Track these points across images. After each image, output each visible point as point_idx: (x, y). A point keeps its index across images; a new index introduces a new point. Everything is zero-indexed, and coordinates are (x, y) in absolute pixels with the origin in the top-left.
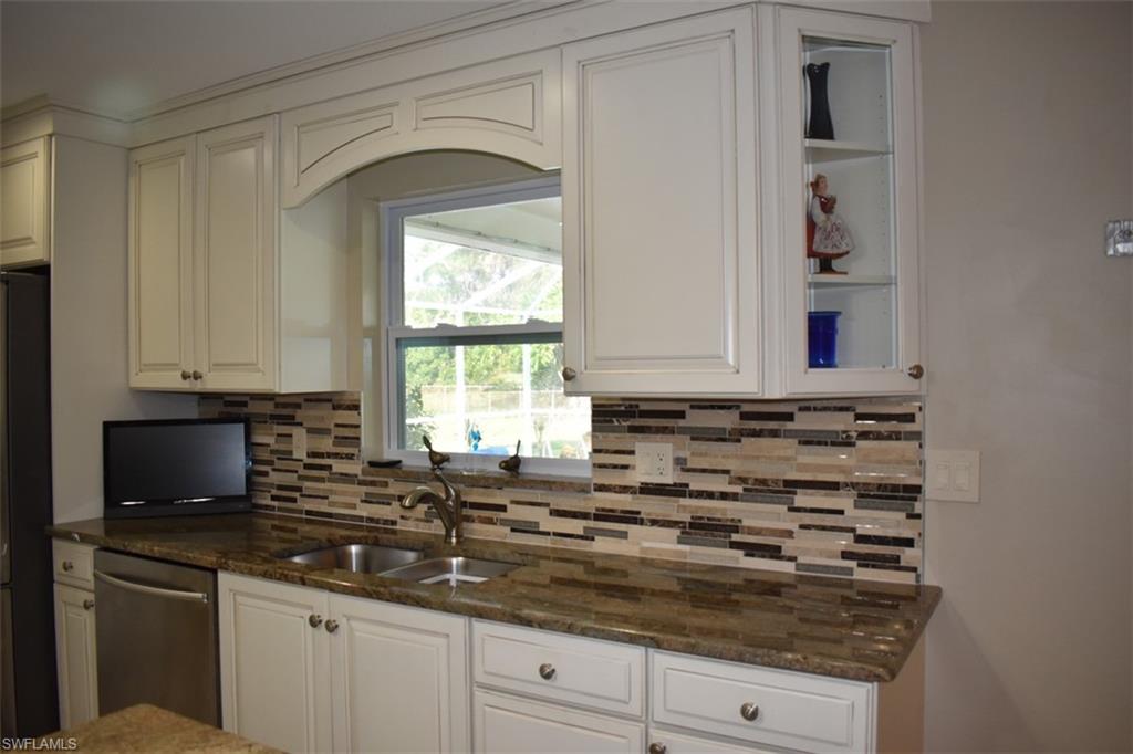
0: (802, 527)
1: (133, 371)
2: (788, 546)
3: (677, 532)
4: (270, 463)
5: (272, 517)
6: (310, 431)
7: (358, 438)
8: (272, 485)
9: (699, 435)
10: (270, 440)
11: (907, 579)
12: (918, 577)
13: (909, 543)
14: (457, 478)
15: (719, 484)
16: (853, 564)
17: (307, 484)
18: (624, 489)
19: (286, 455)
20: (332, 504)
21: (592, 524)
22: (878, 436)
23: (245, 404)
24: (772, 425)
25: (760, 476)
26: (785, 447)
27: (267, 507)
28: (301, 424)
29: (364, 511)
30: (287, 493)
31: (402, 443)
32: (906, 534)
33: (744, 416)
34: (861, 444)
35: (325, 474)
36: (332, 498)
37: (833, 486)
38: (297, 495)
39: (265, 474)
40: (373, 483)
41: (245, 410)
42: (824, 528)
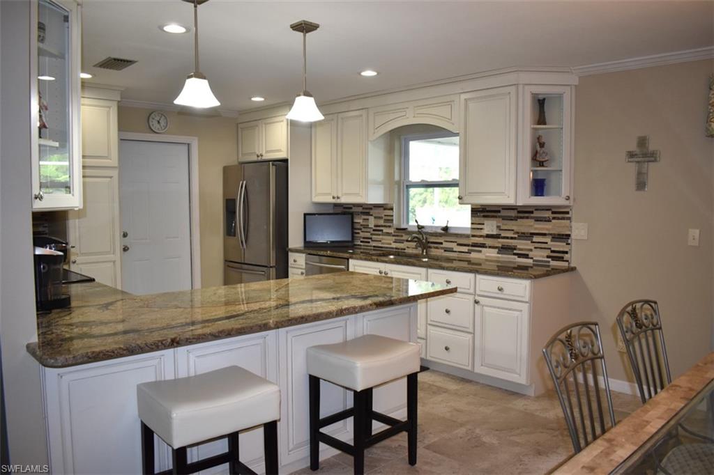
0: (535, 248)
1: (313, 195)
2: (531, 254)
3: (497, 250)
4: (361, 229)
5: (360, 249)
6: (375, 218)
7: (392, 220)
8: (361, 237)
9: (504, 218)
10: (361, 221)
11: (566, 264)
12: (569, 264)
13: (567, 253)
14: (427, 233)
15: (510, 234)
16: (550, 259)
17: (374, 237)
18: (481, 236)
19: (367, 226)
20: (382, 243)
21: (470, 248)
22: (558, 219)
23: (351, 208)
24: (526, 215)
25: (523, 231)
26: (531, 222)
27: (359, 245)
28: (372, 215)
29: (394, 245)
30: (367, 240)
31: (408, 222)
32: (566, 250)
33: (519, 212)
34: (553, 221)
35: (380, 233)
36: (383, 241)
37: (544, 235)
38: (370, 240)
39: (358, 233)
40: (397, 236)
41: (351, 210)
42: (541, 248)
